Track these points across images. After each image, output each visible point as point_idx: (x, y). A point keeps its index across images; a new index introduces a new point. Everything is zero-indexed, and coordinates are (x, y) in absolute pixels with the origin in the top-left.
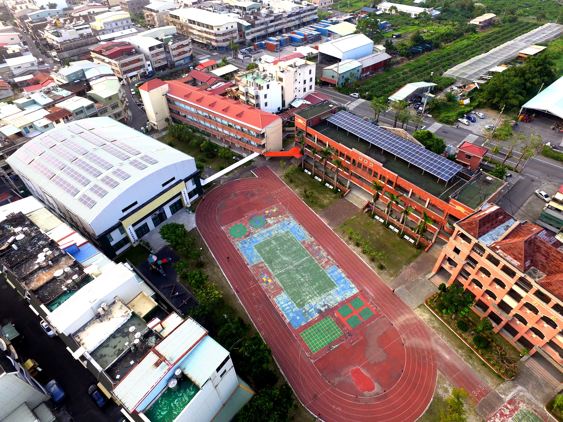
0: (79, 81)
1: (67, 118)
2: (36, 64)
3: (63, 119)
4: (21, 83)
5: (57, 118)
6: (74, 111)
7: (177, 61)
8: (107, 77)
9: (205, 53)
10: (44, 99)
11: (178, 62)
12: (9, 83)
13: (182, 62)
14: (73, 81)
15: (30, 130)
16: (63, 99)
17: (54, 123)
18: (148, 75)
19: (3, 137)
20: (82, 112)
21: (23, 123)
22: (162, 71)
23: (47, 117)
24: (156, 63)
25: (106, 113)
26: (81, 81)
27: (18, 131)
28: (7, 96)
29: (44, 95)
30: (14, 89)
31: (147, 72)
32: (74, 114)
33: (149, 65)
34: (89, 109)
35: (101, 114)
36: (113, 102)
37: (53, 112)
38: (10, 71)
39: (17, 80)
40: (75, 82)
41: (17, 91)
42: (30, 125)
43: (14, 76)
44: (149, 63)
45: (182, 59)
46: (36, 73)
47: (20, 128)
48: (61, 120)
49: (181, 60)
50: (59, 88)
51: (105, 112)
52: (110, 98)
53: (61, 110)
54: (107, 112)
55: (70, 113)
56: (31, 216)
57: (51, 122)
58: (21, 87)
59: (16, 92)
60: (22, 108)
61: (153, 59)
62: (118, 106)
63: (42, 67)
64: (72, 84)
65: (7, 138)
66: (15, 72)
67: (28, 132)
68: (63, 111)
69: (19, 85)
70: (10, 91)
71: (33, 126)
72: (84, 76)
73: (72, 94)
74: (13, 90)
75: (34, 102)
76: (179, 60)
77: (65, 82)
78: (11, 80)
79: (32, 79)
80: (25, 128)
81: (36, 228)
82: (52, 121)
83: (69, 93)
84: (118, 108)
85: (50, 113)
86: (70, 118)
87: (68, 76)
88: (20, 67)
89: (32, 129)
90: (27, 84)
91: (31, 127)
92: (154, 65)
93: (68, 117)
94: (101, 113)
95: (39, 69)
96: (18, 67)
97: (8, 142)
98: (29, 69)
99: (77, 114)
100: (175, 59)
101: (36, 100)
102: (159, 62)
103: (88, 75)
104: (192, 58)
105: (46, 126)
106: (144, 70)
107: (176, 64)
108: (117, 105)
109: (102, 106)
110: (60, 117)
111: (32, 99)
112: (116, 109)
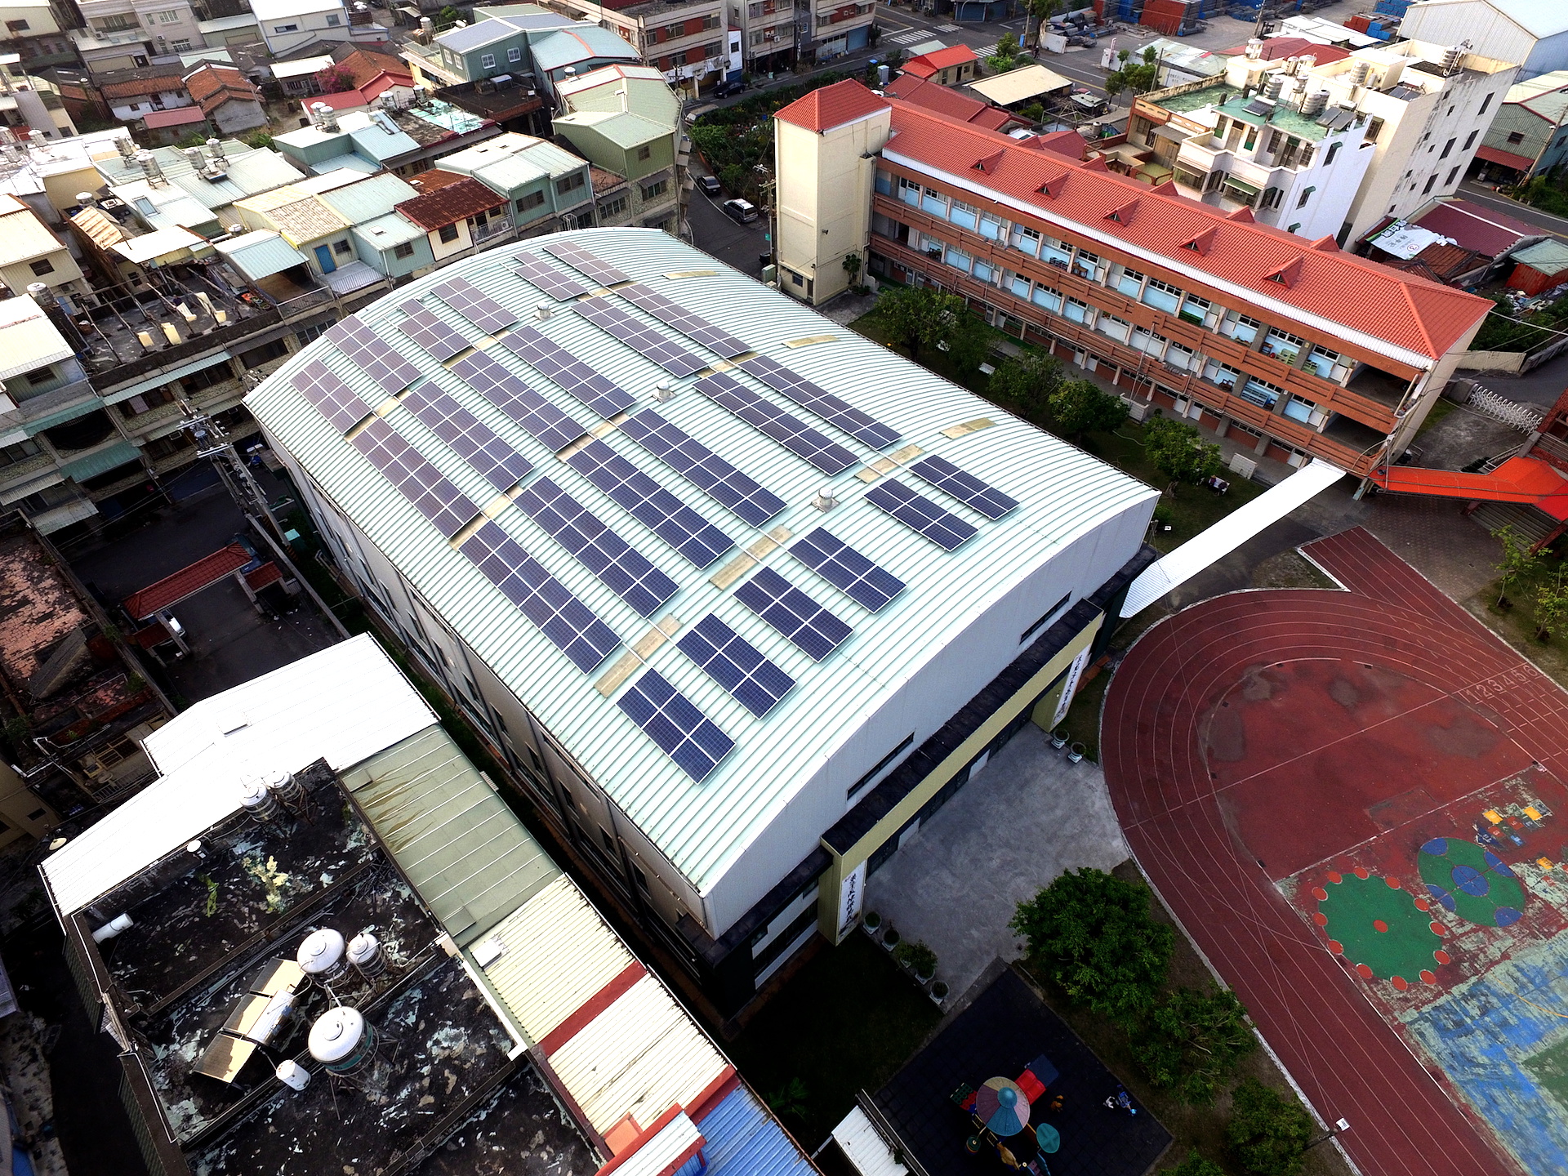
0: (508, 77)
1: (482, 221)
2: (344, 20)
3: (470, 223)
4: (294, 81)
5: (447, 218)
6: (512, 192)
7: (824, 41)
8: (622, 67)
9: (910, 23)
10: (384, 135)
11: (828, 46)
12: (255, 80)
13: (839, 46)
14: (488, 79)
15: (340, 259)
16: (456, 142)
17: (435, 237)
18: (725, 85)
19: (236, 282)
20: (539, 198)
21: (317, 229)
22: (771, 75)
23: (408, 209)
24: (758, 42)
25: (620, 215)
26: (516, 79)
27: (294, 260)
28: (246, 127)
29: (389, 123)
30: (268, 104)
31: (725, 72)
32: (512, 207)
33: (735, 47)
34: (568, 188)
35: (604, 217)
36: (650, 170)
37: (430, 190)
38: (258, 41)
39: (281, 70)
40: (497, 80)
41: (280, 111)
42: (339, 239)
43: (272, 58)
44: (735, 37)
45: (843, 36)
46: (342, 51)
47: (302, 247)
48: (462, 227)
49: (836, 38)
50: (435, 102)
51: (617, 211)
52: (644, 151)
53: (463, 184)
54: (623, 208)
55: (498, 199)
56: (370, 784)
57: (423, 230)
58: (292, 97)
59: (276, 114)
60: (306, 163)
61: (754, 25)
62: (665, 190)
63: (364, 34)
64: (484, 89)
65: (249, 287)
66: (278, 44)
67: (330, 268)
68: (471, 190)
69: (287, 90)
70: (257, 106)
71: (351, 245)
72: (528, 59)
73: (486, 127)
74: (265, 106)
75: (349, 148)
76: (830, 40)
77: (459, 80)
78: (262, 71)
79: (331, 70)
80: (321, 249)
81: (406, 893)
82: (430, 227)
83: (477, 122)
84: (665, 197)
85: (416, 194)
86: (491, 221)
87: (472, 57)
88: (294, 27)
89: (345, 256)
90: (311, 86)
91: (343, 247)
92: (753, 50)
93: (488, 216)
94: (603, 209)
95: (352, 39)
96: (289, 28)
97: (252, 305)
98: (322, 36)
99: (521, 206)
100: (822, 32)
101: (358, 138)
102: (771, 39)
103: (547, 56)
104: (872, 34)
105: (404, 249)
106: (717, 63)
107: (821, 52)
108: (664, 183)
109: (610, 180)
110: (460, 212)
111: (343, 133)
112: (656, 200)
